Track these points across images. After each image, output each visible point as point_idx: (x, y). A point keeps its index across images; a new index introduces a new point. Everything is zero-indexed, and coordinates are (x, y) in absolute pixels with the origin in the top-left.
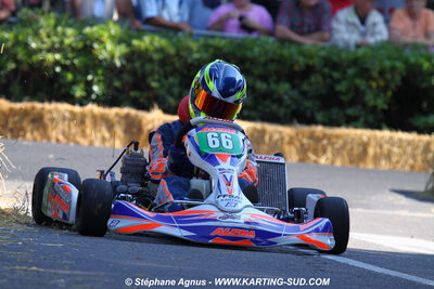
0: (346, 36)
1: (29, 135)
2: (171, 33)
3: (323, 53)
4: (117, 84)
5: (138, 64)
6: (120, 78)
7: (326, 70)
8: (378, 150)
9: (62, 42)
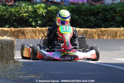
0: (108, 1)
1: (21, 37)
2: (59, 5)
3: (102, 7)
4: (44, 20)
5: (50, 15)
6: (45, 19)
7: (104, 12)
8: (120, 33)
9: (28, 10)
